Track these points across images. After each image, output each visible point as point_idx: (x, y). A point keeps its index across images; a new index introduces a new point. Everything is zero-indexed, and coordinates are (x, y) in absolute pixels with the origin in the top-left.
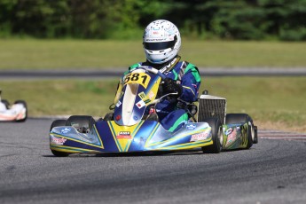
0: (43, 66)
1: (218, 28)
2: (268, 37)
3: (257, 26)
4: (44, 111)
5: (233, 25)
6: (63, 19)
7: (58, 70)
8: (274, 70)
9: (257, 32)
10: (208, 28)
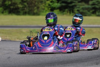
0: (19, 24)
1: (76, 12)
2: (93, 15)
3: (89, 11)
4: (19, 39)
5: (81, 11)
6: (25, 9)
7: (24, 25)
9: (89, 13)
10: (73, 12)
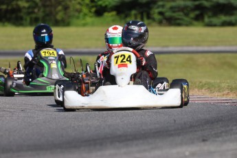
8: (200, 49)
